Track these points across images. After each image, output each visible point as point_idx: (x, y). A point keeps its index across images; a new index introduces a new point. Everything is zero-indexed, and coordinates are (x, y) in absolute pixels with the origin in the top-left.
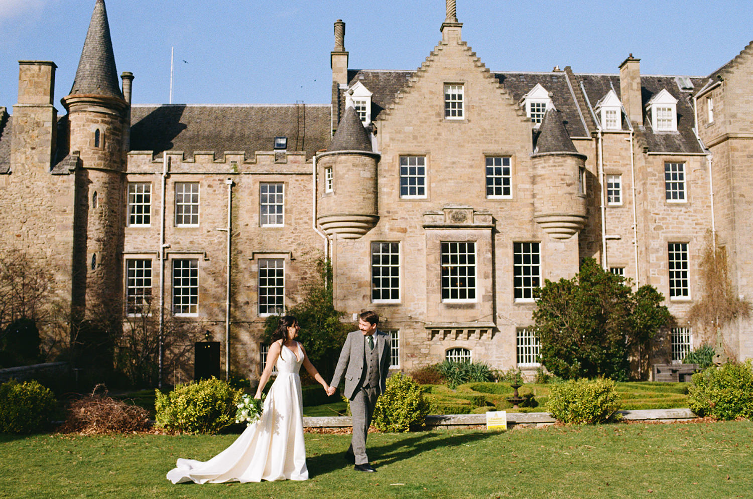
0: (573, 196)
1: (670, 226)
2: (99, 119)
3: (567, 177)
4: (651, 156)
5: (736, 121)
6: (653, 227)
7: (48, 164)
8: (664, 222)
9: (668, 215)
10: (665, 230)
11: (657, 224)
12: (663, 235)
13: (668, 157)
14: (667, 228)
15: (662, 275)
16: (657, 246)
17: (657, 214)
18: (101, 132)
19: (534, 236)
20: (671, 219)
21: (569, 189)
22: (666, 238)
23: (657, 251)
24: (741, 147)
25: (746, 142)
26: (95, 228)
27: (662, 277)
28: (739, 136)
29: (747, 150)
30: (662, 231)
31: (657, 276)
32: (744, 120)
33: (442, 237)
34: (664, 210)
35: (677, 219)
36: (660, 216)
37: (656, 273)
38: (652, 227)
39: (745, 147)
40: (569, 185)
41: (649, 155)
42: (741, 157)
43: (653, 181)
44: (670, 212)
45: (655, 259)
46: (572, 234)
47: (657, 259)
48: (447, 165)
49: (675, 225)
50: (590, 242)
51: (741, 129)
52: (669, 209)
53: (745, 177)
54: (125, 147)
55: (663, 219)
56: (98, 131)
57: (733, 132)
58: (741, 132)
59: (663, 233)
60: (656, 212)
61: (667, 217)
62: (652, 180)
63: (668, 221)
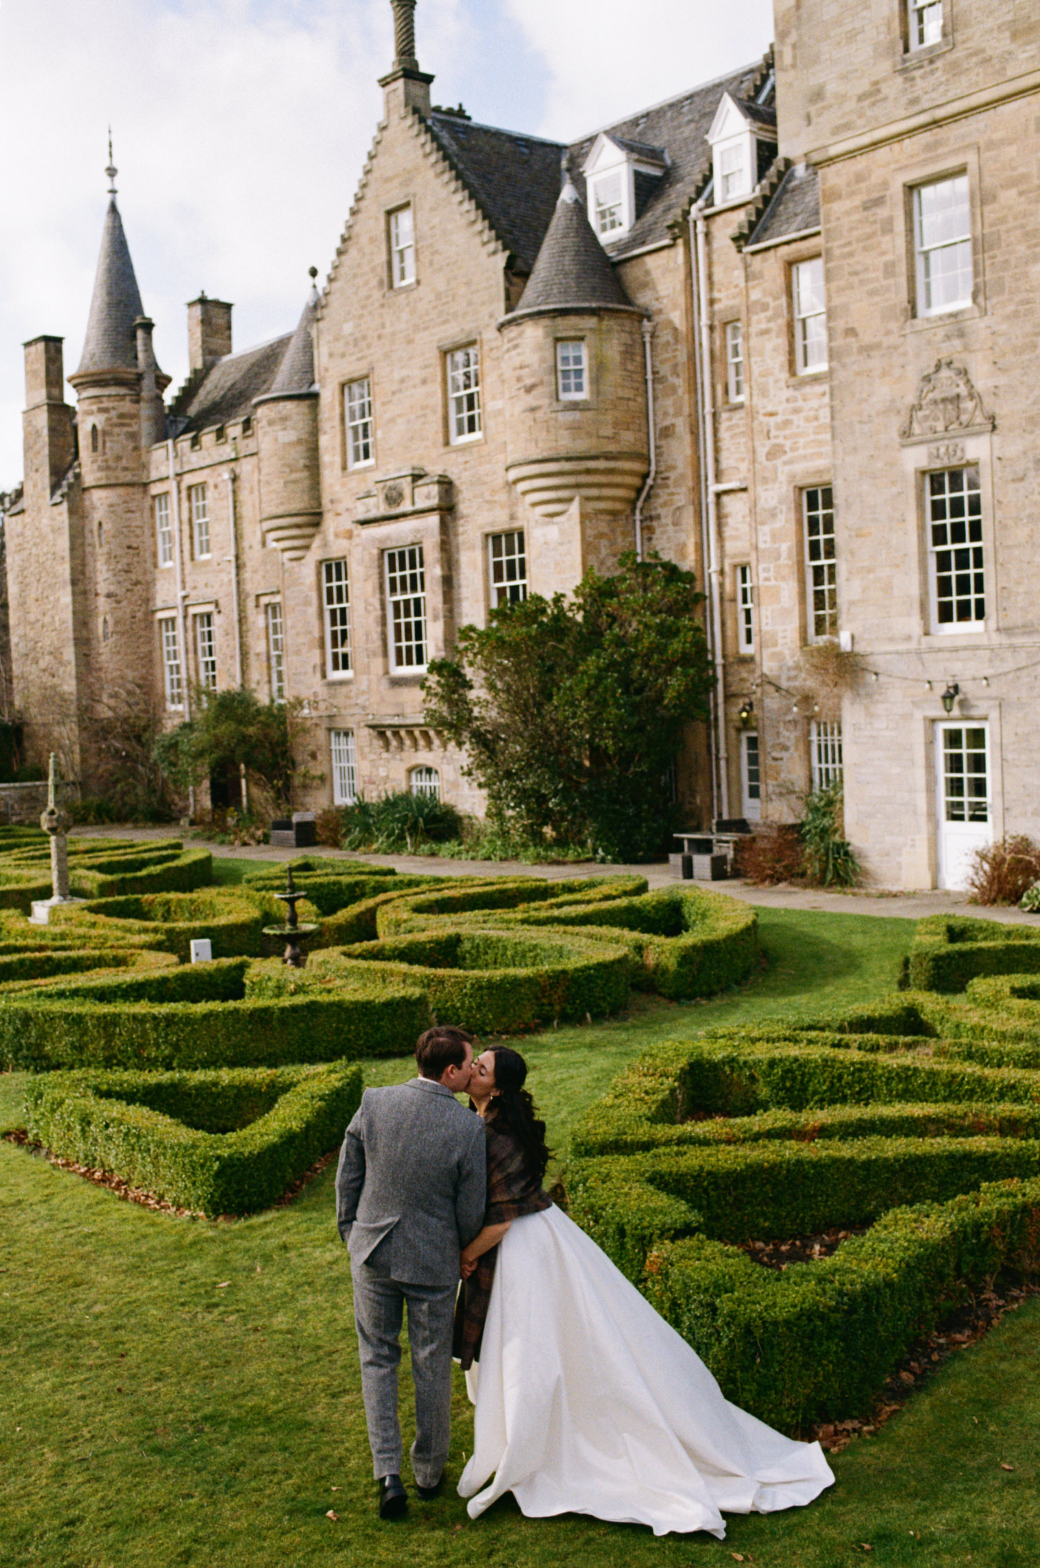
0: (539, 414)
1: (801, 441)
2: (94, 408)
3: (526, 371)
4: (759, 257)
5: (824, 108)
6: (766, 450)
7: (48, 491)
8: (787, 432)
9: (796, 411)
10: (789, 455)
11: (773, 441)
12: (787, 468)
13: (794, 246)
14: (792, 450)
15: (784, 579)
16: (773, 503)
17: (772, 414)
18: (99, 427)
19: (512, 517)
20: (802, 423)
21: (530, 400)
22: (792, 477)
23: (773, 514)
24: (848, 185)
25: (861, 163)
26: (103, 577)
27: (783, 584)
28: (833, 151)
29: (863, 186)
30: (785, 458)
31: (773, 582)
32: (843, 98)
33: (381, 541)
34: (788, 401)
35: (816, 418)
36: (779, 419)
37: (771, 574)
38: (762, 452)
39: (860, 178)
40: (529, 389)
41: (754, 253)
42: (848, 213)
43: (763, 326)
44: (800, 403)
45: (768, 538)
46: (569, 500)
47: (774, 537)
48: (395, 388)
49: (812, 437)
50: (679, 508)
51: (837, 130)
52: (797, 394)
53: (856, 273)
54: (144, 442)
55: (787, 423)
56: (94, 427)
57: (816, 145)
58: (836, 139)
59: (785, 463)
60: (770, 409)
61: (794, 417)
62: (759, 322)
63: (795, 430)
